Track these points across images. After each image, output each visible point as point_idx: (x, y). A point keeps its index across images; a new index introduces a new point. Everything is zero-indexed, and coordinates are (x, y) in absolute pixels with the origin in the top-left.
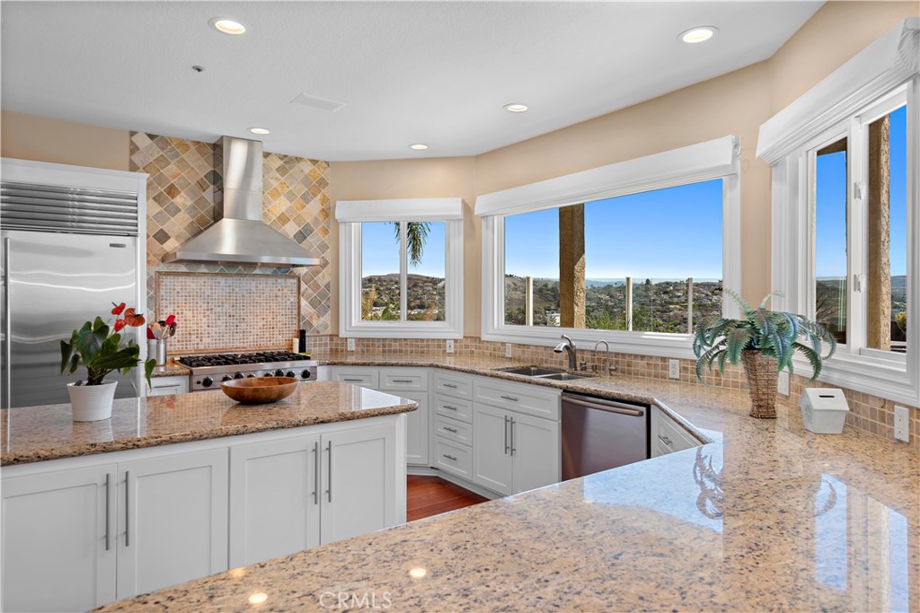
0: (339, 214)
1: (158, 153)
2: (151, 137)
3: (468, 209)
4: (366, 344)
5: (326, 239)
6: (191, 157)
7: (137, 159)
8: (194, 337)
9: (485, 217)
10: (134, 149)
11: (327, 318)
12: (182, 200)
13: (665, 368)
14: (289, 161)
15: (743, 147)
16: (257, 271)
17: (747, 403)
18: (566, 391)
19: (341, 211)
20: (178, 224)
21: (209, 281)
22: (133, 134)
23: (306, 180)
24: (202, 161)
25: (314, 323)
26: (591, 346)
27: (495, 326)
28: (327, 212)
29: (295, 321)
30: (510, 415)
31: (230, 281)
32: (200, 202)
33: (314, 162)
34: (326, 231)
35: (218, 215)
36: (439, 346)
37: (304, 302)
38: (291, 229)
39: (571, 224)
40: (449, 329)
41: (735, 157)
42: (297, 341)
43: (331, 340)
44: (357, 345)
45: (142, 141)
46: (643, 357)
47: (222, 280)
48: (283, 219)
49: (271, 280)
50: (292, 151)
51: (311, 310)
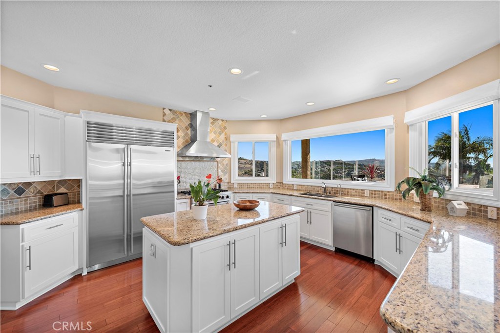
0: (231, 139)
1: (172, 116)
2: (170, 110)
3: (277, 138)
4: (241, 185)
5: (226, 148)
6: (183, 118)
7: (165, 118)
8: (184, 184)
9: (285, 141)
10: (164, 115)
11: (227, 176)
13: (364, 193)
14: (215, 120)
16: (205, 160)
17: (419, 207)
18: (334, 201)
19: (233, 138)
21: (189, 163)
22: (164, 109)
23: (220, 127)
24: (187, 120)
25: (223, 178)
27: (288, 179)
28: (227, 138)
29: (217, 177)
30: (309, 210)
31: (197, 163)
32: (186, 134)
33: (223, 120)
34: (226, 145)
35: (193, 140)
36: (267, 186)
37: (219, 171)
38: (216, 144)
40: (271, 179)
42: (218, 184)
43: (229, 184)
44: (238, 186)
45: (167, 112)
46: (353, 189)
47: (193, 163)
48: (213, 141)
49: (209, 163)
50: (216, 117)
51: (222, 173)
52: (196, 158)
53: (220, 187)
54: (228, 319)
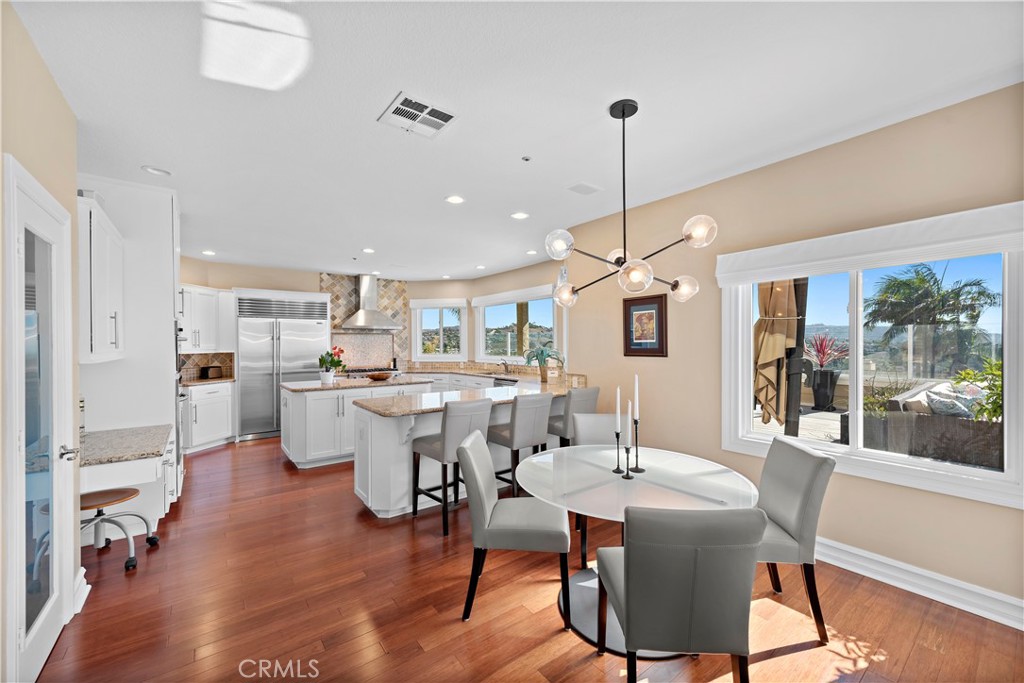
0: (411, 305)
1: (331, 281)
2: (329, 275)
3: (469, 303)
4: (424, 364)
5: (405, 317)
6: (346, 282)
7: (322, 284)
9: (476, 307)
10: (322, 280)
11: (406, 353)
12: (342, 301)
14: (388, 282)
16: (374, 332)
17: (539, 379)
18: (497, 379)
19: (413, 303)
20: (341, 312)
21: (353, 336)
22: (321, 274)
23: (396, 291)
24: (350, 284)
25: (400, 355)
27: (481, 355)
28: (406, 305)
29: (392, 354)
31: (362, 337)
32: (349, 302)
33: (400, 282)
34: (405, 313)
35: (357, 308)
36: (456, 365)
37: (395, 346)
38: (389, 312)
39: (522, 309)
40: (462, 356)
42: (392, 363)
43: (408, 362)
44: (420, 365)
45: (325, 277)
47: (359, 337)
48: (386, 308)
49: (380, 336)
50: (389, 278)
51: (399, 349)
52: (363, 331)
53: (395, 366)
54: (338, 453)
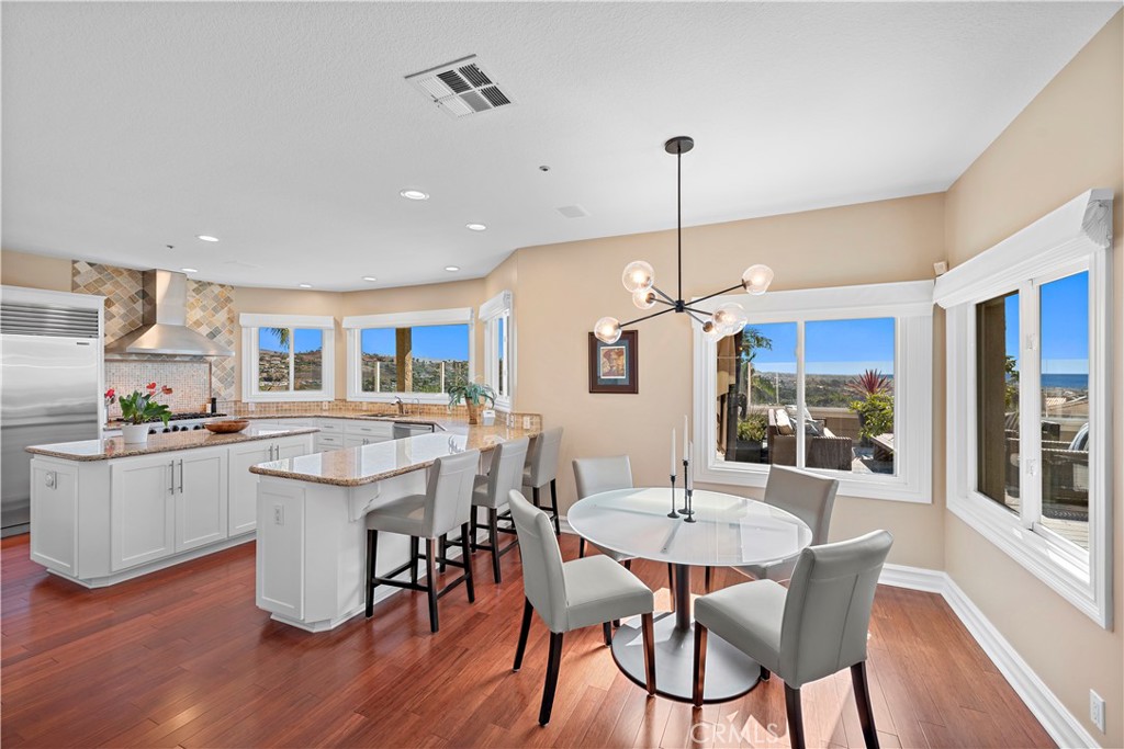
0: (242, 321)
1: (96, 276)
2: (91, 265)
3: (338, 324)
4: (263, 406)
5: (231, 337)
6: (124, 280)
7: (77, 279)
9: (349, 329)
10: (76, 273)
11: (232, 390)
12: (116, 309)
14: (202, 286)
15: (475, 312)
16: (177, 359)
18: (396, 422)
19: (244, 319)
20: (117, 325)
21: (138, 365)
22: (75, 262)
23: (216, 298)
24: (133, 283)
25: (223, 394)
26: (410, 401)
27: (355, 392)
28: (232, 320)
29: (208, 392)
30: (366, 438)
31: (156, 365)
32: (131, 311)
33: (222, 286)
34: (231, 332)
35: (148, 321)
36: (318, 405)
37: (214, 379)
38: (204, 330)
40: (325, 395)
41: (472, 317)
42: (209, 405)
43: (236, 404)
44: (256, 407)
45: (83, 268)
47: (149, 365)
48: (198, 323)
49: (188, 365)
50: (205, 278)
51: (220, 385)
52: (154, 357)
53: (214, 409)
54: (171, 552)
